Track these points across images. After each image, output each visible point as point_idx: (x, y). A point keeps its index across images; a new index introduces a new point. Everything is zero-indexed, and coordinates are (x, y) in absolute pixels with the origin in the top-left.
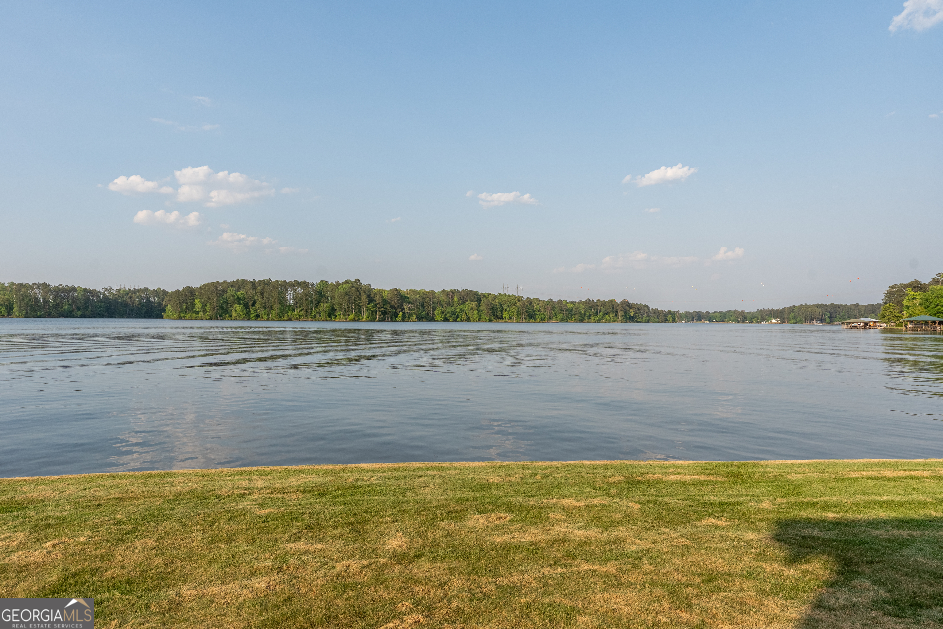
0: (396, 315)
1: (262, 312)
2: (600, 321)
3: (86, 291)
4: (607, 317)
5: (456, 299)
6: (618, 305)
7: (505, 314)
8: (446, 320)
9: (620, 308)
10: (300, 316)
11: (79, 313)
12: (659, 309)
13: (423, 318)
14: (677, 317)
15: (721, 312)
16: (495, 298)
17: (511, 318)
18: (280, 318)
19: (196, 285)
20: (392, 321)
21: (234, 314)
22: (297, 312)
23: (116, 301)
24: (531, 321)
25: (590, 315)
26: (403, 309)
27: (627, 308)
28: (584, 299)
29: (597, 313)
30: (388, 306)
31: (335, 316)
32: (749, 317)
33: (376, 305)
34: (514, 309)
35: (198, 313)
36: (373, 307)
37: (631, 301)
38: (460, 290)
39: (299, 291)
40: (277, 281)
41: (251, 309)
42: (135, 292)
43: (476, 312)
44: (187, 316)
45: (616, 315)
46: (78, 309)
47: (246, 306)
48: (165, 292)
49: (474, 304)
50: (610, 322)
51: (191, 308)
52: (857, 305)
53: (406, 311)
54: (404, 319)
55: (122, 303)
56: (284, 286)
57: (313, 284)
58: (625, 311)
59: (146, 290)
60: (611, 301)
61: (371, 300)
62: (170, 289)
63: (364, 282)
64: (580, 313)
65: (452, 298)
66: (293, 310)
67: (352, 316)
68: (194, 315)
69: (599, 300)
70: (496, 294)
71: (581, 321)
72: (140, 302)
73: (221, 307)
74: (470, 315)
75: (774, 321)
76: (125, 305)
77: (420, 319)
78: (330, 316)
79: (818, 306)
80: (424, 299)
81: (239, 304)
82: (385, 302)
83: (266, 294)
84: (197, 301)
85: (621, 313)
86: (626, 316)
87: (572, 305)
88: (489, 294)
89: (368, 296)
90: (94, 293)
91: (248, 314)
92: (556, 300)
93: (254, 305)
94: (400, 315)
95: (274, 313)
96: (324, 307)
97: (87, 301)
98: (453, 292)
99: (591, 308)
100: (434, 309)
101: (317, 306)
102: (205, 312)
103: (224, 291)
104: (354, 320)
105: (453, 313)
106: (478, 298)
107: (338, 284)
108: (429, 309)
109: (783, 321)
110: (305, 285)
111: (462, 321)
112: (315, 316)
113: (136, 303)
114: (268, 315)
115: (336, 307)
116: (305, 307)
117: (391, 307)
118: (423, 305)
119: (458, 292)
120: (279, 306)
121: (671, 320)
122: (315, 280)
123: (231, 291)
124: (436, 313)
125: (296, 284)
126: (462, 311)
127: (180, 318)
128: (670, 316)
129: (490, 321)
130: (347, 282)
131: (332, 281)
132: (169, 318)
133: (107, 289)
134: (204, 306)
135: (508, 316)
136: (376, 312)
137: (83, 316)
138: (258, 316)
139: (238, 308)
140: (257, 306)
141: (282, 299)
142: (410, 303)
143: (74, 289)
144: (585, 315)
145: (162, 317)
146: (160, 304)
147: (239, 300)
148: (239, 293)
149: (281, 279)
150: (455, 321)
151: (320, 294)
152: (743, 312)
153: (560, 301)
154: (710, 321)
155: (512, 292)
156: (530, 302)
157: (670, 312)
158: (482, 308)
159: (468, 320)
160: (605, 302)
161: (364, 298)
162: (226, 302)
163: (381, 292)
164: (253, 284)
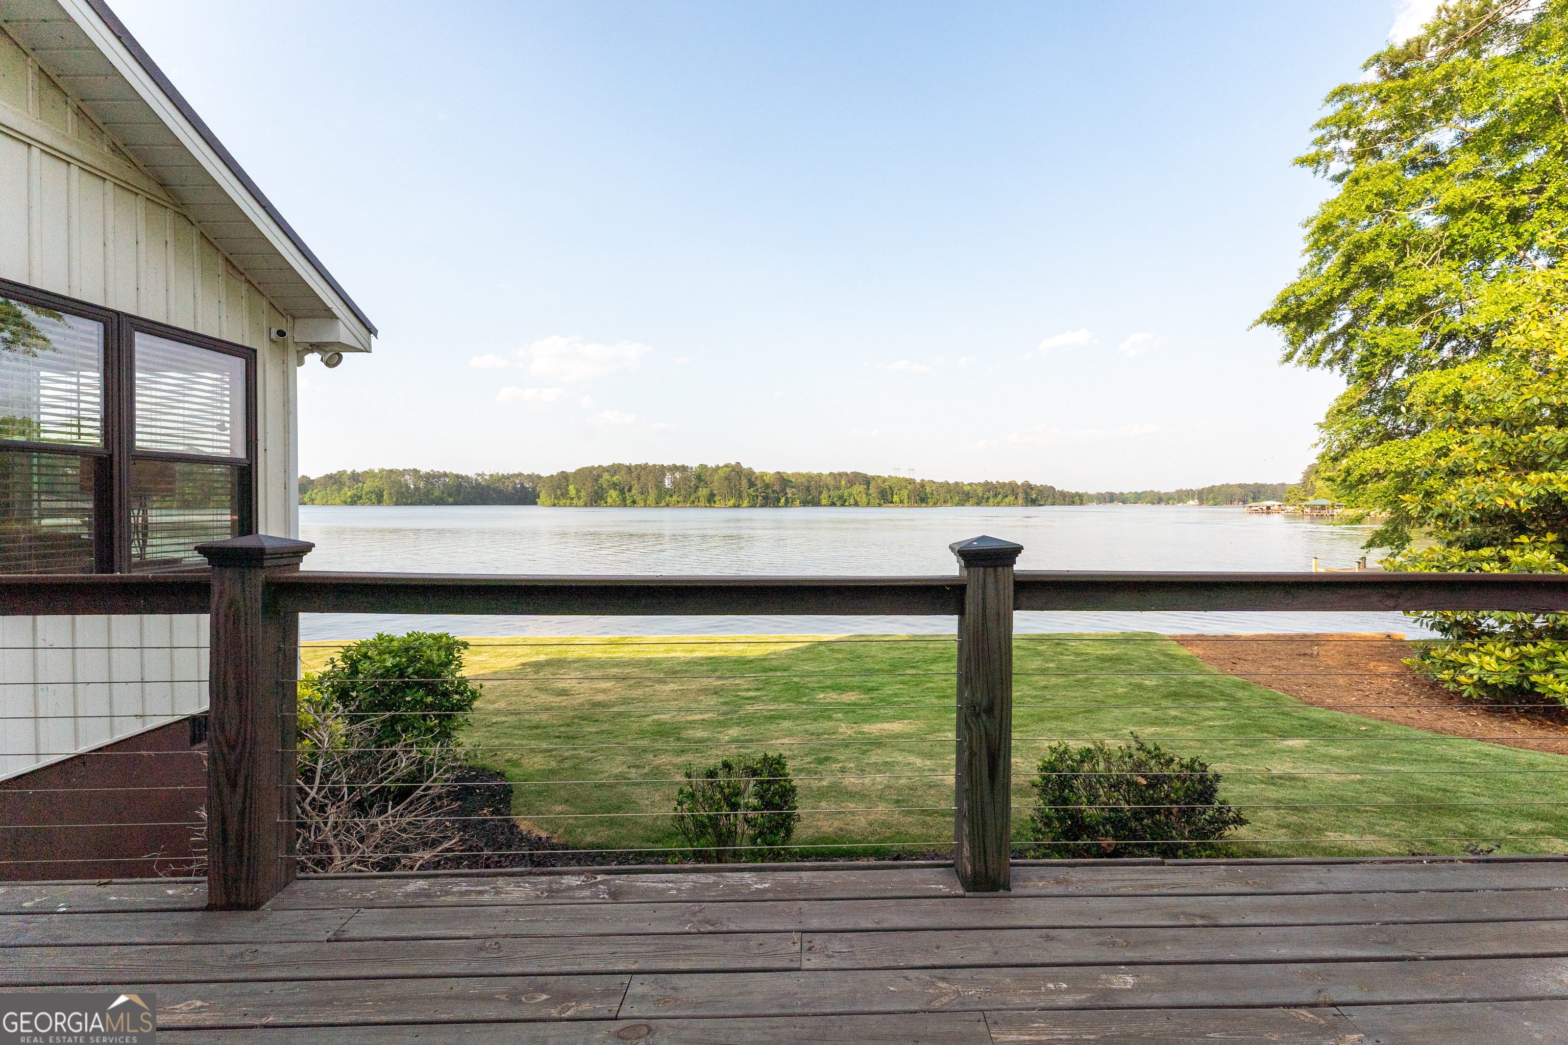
0: (779, 500)
1: (638, 498)
2: (998, 504)
3: (458, 476)
4: (1007, 500)
5: (843, 483)
6: (1018, 487)
7: (896, 498)
8: (833, 504)
9: (1020, 490)
10: (678, 502)
11: (451, 500)
12: (1066, 490)
13: (809, 503)
14: (1085, 498)
15: (1136, 493)
16: (885, 480)
17: (901, 502)
18: (657, 504)
19: (571, 469)
20: (775, 506)
21: (609, 500)
22: (675, 498)
23: (488, 487)
24: (923, 505)
25: (988, 498)
26: (786, 494)
27: (1029, 491)
28: (982, 481)
29: (996, 496)
30: (770, 491)
31: (715, 502)
32: (1165, 498)
33: (757, 490)
34: (905, 493)
35: (572, 499)
36: (754, 491)
37: (1033, 482)
38: (849, 472)
39: (678, 475)
40: (655, 466)
41: (627, 495)
42: (508, 477)
43: (864, 495)
44: (561, 503)
45: (1016, 498)
46: (450, 495)
47: (622, 492)
48: (539, 477)
49: (862, 488)
50: (1010, 505)
51: (565, 494)
52: (1283, 485)
53: (789, 495)
54: (787, 504)
55: (494, 489)
56: (662, 470)
57: (692, 468)
58: (1026, 493)
59: (520, 475)
60: (1010, 483)
61: (752, 484)
62: (545, 474)
63: (745, 466)
64: (978, 496)
65: (840, 481)
66: (671, 496)
67: (732, 502)
68: (568, 502)
69: (998, 482)
70: (886, 476)
71: (978, 504)
72: (514, 488)
73: (596, 493)
74: (859, 500)
75: (1191, 502)
76: (498, 491)
77: (805, 503)
78: (709, 501)
79: (1241, 486)
80: (809, 482)
81: (615, 489)
82: (767, 486)
83: (643, 479)
84: (571, 487)
85: (1021, 496)
86: (1027, 498)
87: (969, 488)
88: (879, 477)
89: (749, 480)
90: (466, 479)
91: (624, 500)
92: (951, 481)
93: (630, 490)
94: (783, 500)
95: (651, 499)
96: (703, 492)
97: (460, 486)
98: (841, 475)
99: (989, 490)
100: (820, 493)
101: (695, 492)
102: (579, 498)
103: (599, 476)
104: (735, 506)
105: (841, 497)
106: (867, 481)
107: (718, 468)
108: (815, 493)
109: (1201, 502)
110: (684, 469)
111: (850, 505)
112: (693, 502)
113: (510, 488)
114: (645, 501)
115: (716, 492)
116: (683, 492)
117: (773, 491)
118: (808, 489)
119: (846, 474)
120: (656, 491)
121: (1078, 502)
122: (693, 463)
123: (606, 476)
124: (822, 497)
125: (674, 468)
126: (850, 495)
127: (554, 505)
128: (1077, 498)
129: (880, 505)
130: (727, 466)
131: (712, 464)
132: (543, 505)
133: (479, 475)
134: (578, 491)
135: (898, 501)
136: (757, 497)
137: (456, 503)
138: (634, 502)
139: (614, 493)
140: (634, 491)
141: (659, 485)
142: (793, 487)
143: (445, 475)
144: (983, 498)
145: (536, 504)
146: (534, 489)
147: (614, 486)
148: (615, 478)
149: (658, 463)
150: (843, 505)
151: (699, 478)
152: (1158, 493)
153: (957, 484)
154: (1124, 502)
155: (904, 474)
156: (923, 485)
157: (1077, 494)
158: (870, 492)
159: (856, 504)
160: (1005, 484)
161: (744, 482)
162: (601, 487)
163: (762, 475)
164: (629, 469)
